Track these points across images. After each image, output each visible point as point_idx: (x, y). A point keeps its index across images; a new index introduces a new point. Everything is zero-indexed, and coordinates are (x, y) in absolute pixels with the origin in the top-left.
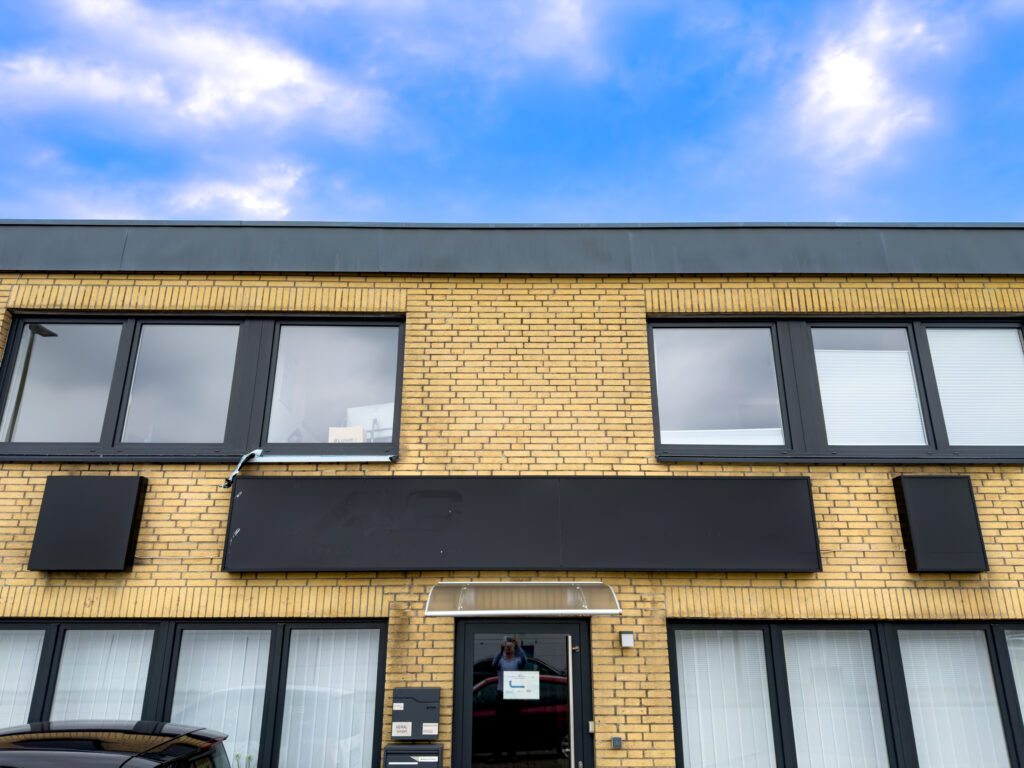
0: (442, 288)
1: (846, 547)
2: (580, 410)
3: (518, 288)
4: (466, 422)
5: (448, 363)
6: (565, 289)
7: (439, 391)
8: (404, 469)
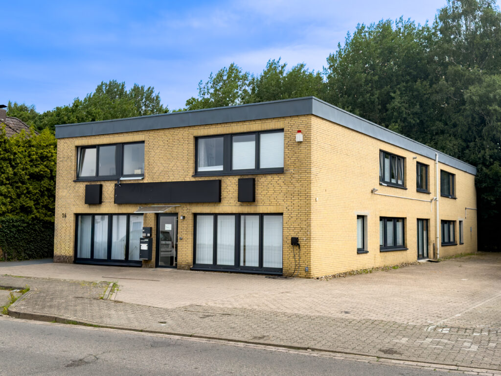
0: (152, 133)
1: (228, 196)
2: (178, 164)
3: (167, 132)
4: (156, 169)
5: (153, 154)
6: (177, 131)
7: (151, 161)
8: (145, 181)
